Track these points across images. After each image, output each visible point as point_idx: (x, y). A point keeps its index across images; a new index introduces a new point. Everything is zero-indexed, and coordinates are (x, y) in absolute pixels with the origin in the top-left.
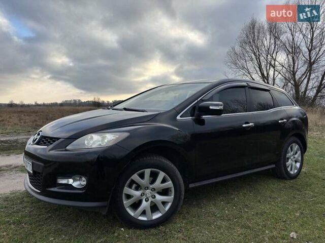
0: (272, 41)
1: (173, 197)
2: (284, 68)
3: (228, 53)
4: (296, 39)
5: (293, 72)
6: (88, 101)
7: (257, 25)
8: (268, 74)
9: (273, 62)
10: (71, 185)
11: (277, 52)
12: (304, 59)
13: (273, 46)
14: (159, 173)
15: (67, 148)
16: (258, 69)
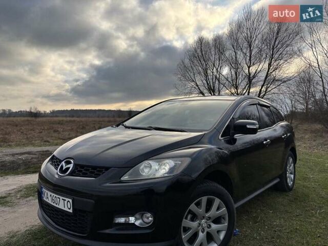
0: (217, 57)
1: (226, 224)
2: (227, 82)
3: (178, 65)
4: (238, 56)
5: (236, 85)
6: (21, 111)
7: (204, 41)
8: (214, 87)
9: (218, 76)
10: (134, 224)
11: (221, 67)
12: (244, 74)
13: (218, 62)
14: (214, 200)
15: (122, 179)
16: (205, 82)
